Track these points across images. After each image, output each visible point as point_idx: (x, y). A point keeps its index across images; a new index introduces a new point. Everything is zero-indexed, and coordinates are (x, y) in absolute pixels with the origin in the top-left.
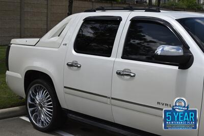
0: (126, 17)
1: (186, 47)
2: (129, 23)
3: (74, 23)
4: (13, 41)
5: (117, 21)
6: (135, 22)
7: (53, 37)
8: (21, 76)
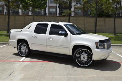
0: (50, 24)
2: (51, 25)
4: (11, 30)
6: (52, 25)
8: (16, 41)
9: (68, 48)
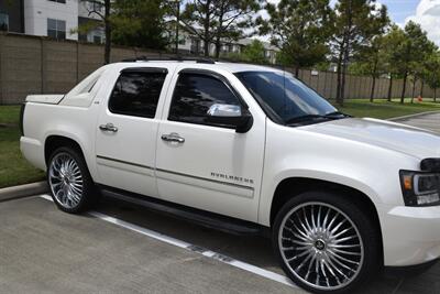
0: (174, 69)
1: (245, 107)
2: (176, 76)
3: (107, 76)
4: (29, 98)
5: (163, 74)
6: (184, 75)
7: (82, 92)
8: (40, 143)
9: (249, 192)
